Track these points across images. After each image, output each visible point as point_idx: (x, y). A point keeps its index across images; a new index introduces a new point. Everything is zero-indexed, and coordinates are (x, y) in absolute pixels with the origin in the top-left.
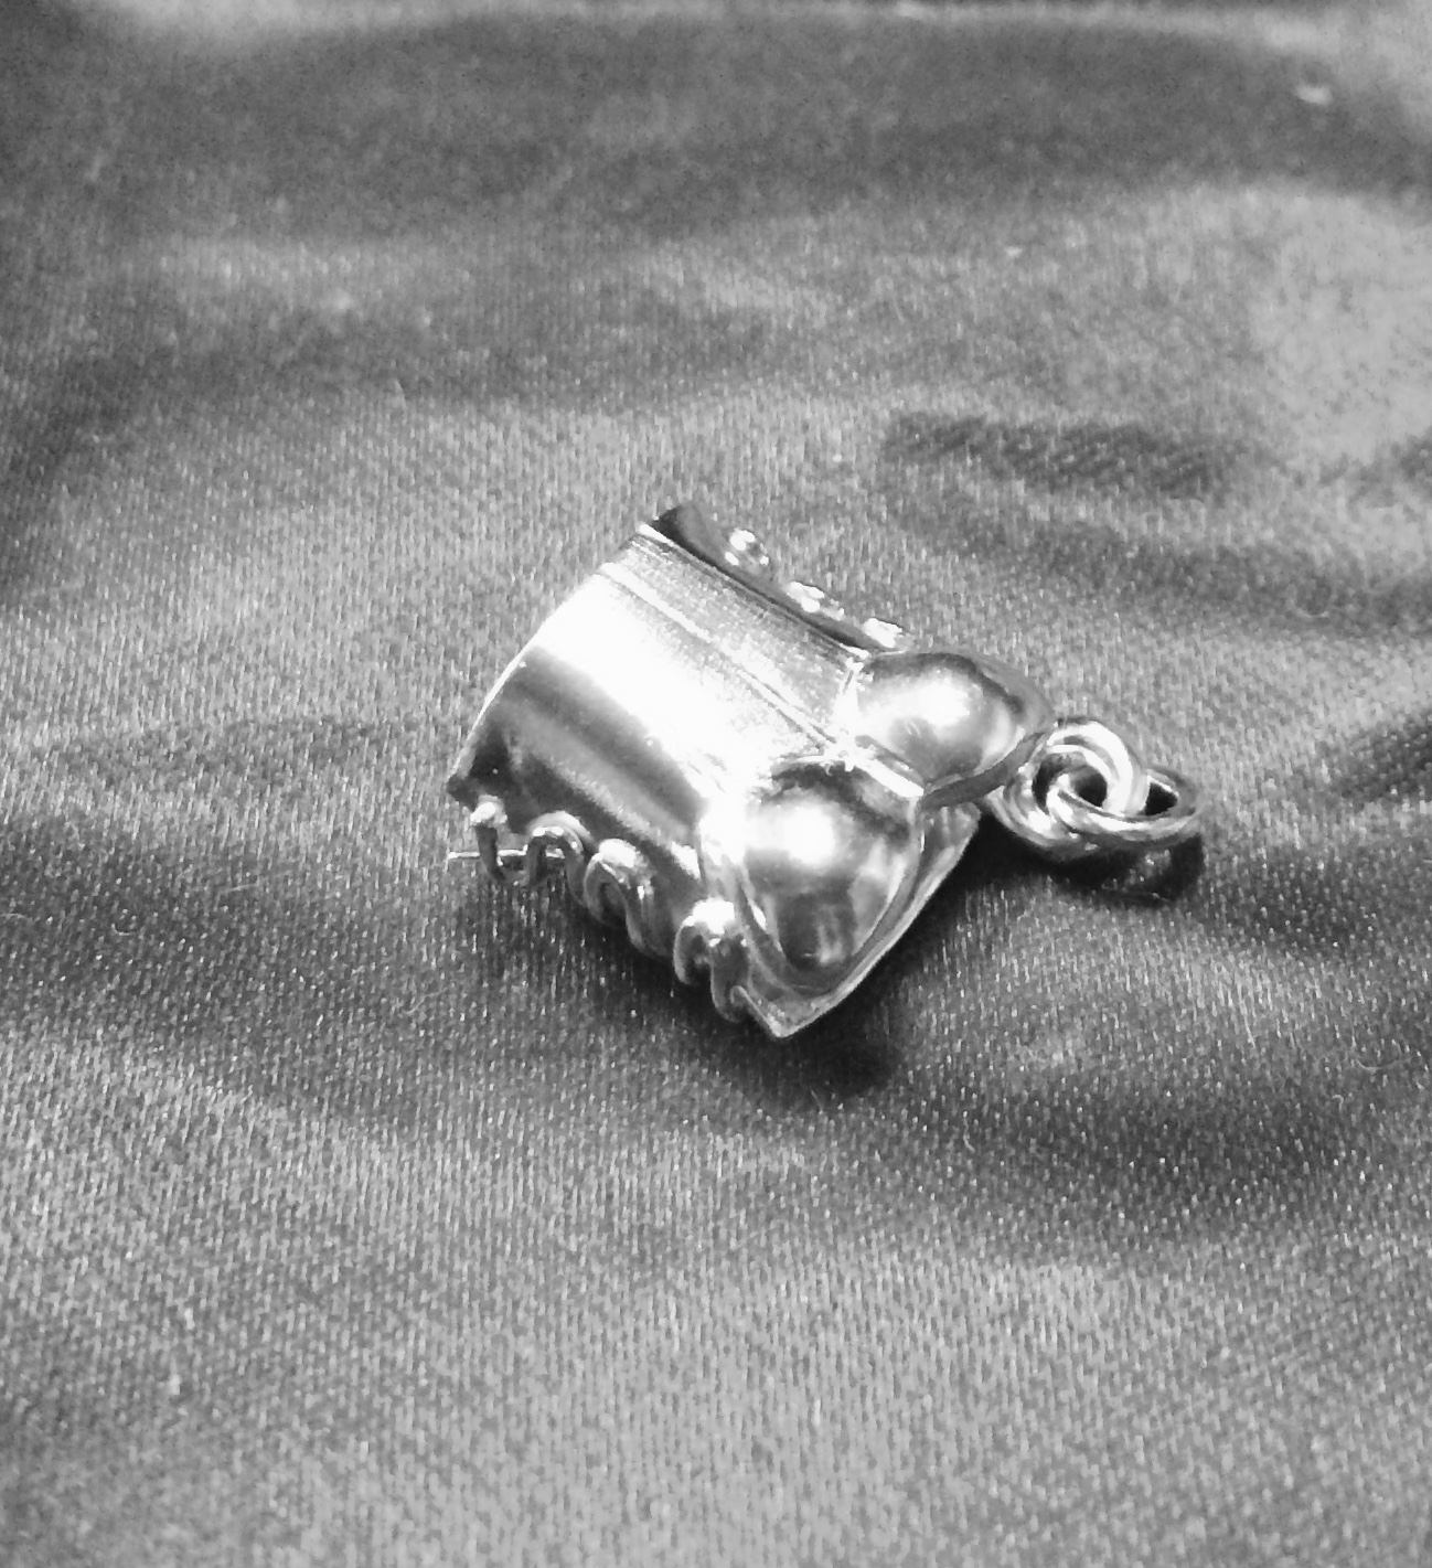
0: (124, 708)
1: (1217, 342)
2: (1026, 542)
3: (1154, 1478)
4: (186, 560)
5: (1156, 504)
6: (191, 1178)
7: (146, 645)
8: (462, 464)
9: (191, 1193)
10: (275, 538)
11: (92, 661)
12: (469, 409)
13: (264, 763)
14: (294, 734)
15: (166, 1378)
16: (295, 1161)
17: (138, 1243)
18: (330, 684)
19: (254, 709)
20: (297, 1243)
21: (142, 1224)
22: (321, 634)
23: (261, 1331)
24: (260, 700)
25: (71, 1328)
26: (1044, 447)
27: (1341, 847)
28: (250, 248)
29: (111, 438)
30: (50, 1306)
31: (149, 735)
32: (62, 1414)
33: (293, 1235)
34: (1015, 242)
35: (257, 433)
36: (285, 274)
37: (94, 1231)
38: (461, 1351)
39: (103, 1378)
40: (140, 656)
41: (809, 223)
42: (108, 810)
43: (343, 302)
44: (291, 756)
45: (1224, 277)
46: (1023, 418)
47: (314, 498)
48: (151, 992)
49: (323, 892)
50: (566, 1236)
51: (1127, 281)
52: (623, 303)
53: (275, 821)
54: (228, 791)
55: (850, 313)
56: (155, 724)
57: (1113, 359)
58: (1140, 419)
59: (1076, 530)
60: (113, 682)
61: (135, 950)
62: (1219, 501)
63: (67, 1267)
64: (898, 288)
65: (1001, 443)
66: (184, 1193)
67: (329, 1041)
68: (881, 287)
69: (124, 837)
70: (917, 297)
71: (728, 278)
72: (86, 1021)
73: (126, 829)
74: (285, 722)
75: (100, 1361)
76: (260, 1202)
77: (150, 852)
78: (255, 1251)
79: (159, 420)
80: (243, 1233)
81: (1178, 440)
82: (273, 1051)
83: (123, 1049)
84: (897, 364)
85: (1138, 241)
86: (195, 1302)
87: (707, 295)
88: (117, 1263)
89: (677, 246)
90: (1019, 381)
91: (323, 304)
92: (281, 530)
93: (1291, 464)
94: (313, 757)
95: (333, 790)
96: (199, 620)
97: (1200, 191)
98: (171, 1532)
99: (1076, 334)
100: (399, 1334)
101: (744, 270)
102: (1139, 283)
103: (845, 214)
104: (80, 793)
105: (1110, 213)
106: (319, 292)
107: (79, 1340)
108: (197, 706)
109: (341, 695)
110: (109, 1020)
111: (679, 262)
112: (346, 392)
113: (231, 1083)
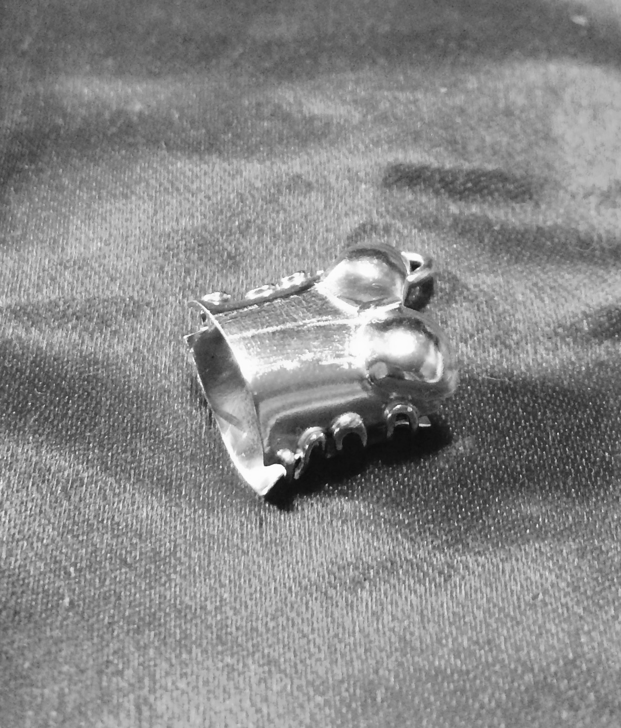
0: (39, 290)
1: (536, 132)
2: (448, 224)
3: (509, 656)
4: (68, 222)
5: (508, 206)
6: (72, 507)
7: (49, 262)
8: (192, 182)
9: (72, 514)
10: (108, 214)
11: (25, 268)
12: (195, 158)
13: (103, 317)
14: (116, 304)
15: (63, 599)
16: (119, 502)
17: (49, 536)
18: (133, 282)
19: (98, 292)
20: (120, 540)
21: (50, 527)
22: (129, 259)
23: (105, 579)
24: (101, 288)
25: (20, 573)
26: (457, 179)
27: (592, 360)
28: (96, 81)
29: (33, 167)
30: (10, 564)
31: (51, 302)
32: (16, 613)
33: (118, 536)
34: (444, 86)
35: (98, 165)
36: (112, 93)
37: (29, 529)
38: (195, 593)
39: (34, 597)
40: (47, 267)
41: (351, 76)
42: (32, 336)
43: (138, 107)
44: (114, 313)
45: (539, 102)
46: (448, 166)
47: (126, 196)
48: (53, 420)
49: (129, 376)
50: (242, 542)
51: (495, 104)
52: (266, 110)
53: (107, 343)
54: (86, 329)
55: (369, 117)
56: (53, 297)
57: (488, 139)
58: (501, 166)
59: (471, 218)
60: (34, 278)
61: (46, 401)
62: (537, 205)
63: (17, 546)
64: (392, 105)
65: (437, 177)
66: (69, 514)
67: (133, 446)
68: (384, 106)
69: (39, 349)
70: (400, 110)
71: (313, 100)
72: (25, 432)
73: (40, 345)
74: (112, 298)
75: (33, 589)
76: (103, 520)
77: (50, 356)
78: (102, 542)
79: (55, 159)
80: (96, 533)
81: (518, 177)
82: (109, 450)
83: (42, 447)
84: (390, 142)
85: (501, 86)
86: (75, 565)
87: (304, 108)
88: (40, 544)
89: (290, 85)
90: (446, 149)
91: (129, 108)
92: (111, 210)
93: (569, 188)
94: (124, 314)
95: (133, 330)
96: (73, 251)
97: (529, 64)
98: (65, 668)
99: (472, 129)
100: (167, 585)
101: (321, 96)
102: (501, 105)
103: (366, 72)
104: (20, 328)
105: (488, 72)
106: (126, 103)
107: (24, 579)
108: (72, 290)
109: (137, 288)
110: (35, 432)
111: (291, 92)
112: (140, 148)
113: (90, 464)
